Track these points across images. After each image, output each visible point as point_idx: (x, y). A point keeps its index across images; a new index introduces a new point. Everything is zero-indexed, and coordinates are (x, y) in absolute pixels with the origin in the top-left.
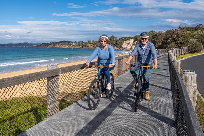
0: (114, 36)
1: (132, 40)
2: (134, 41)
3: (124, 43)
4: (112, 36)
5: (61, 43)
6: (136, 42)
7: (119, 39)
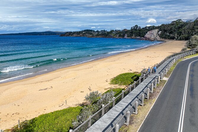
0: (137, 26)
1: (157, 30)
2: (158, 31)
3: (148, 33)
4: (135, 26)
5: (83, 32)
6: (161, 32)
7: (143, 28)
